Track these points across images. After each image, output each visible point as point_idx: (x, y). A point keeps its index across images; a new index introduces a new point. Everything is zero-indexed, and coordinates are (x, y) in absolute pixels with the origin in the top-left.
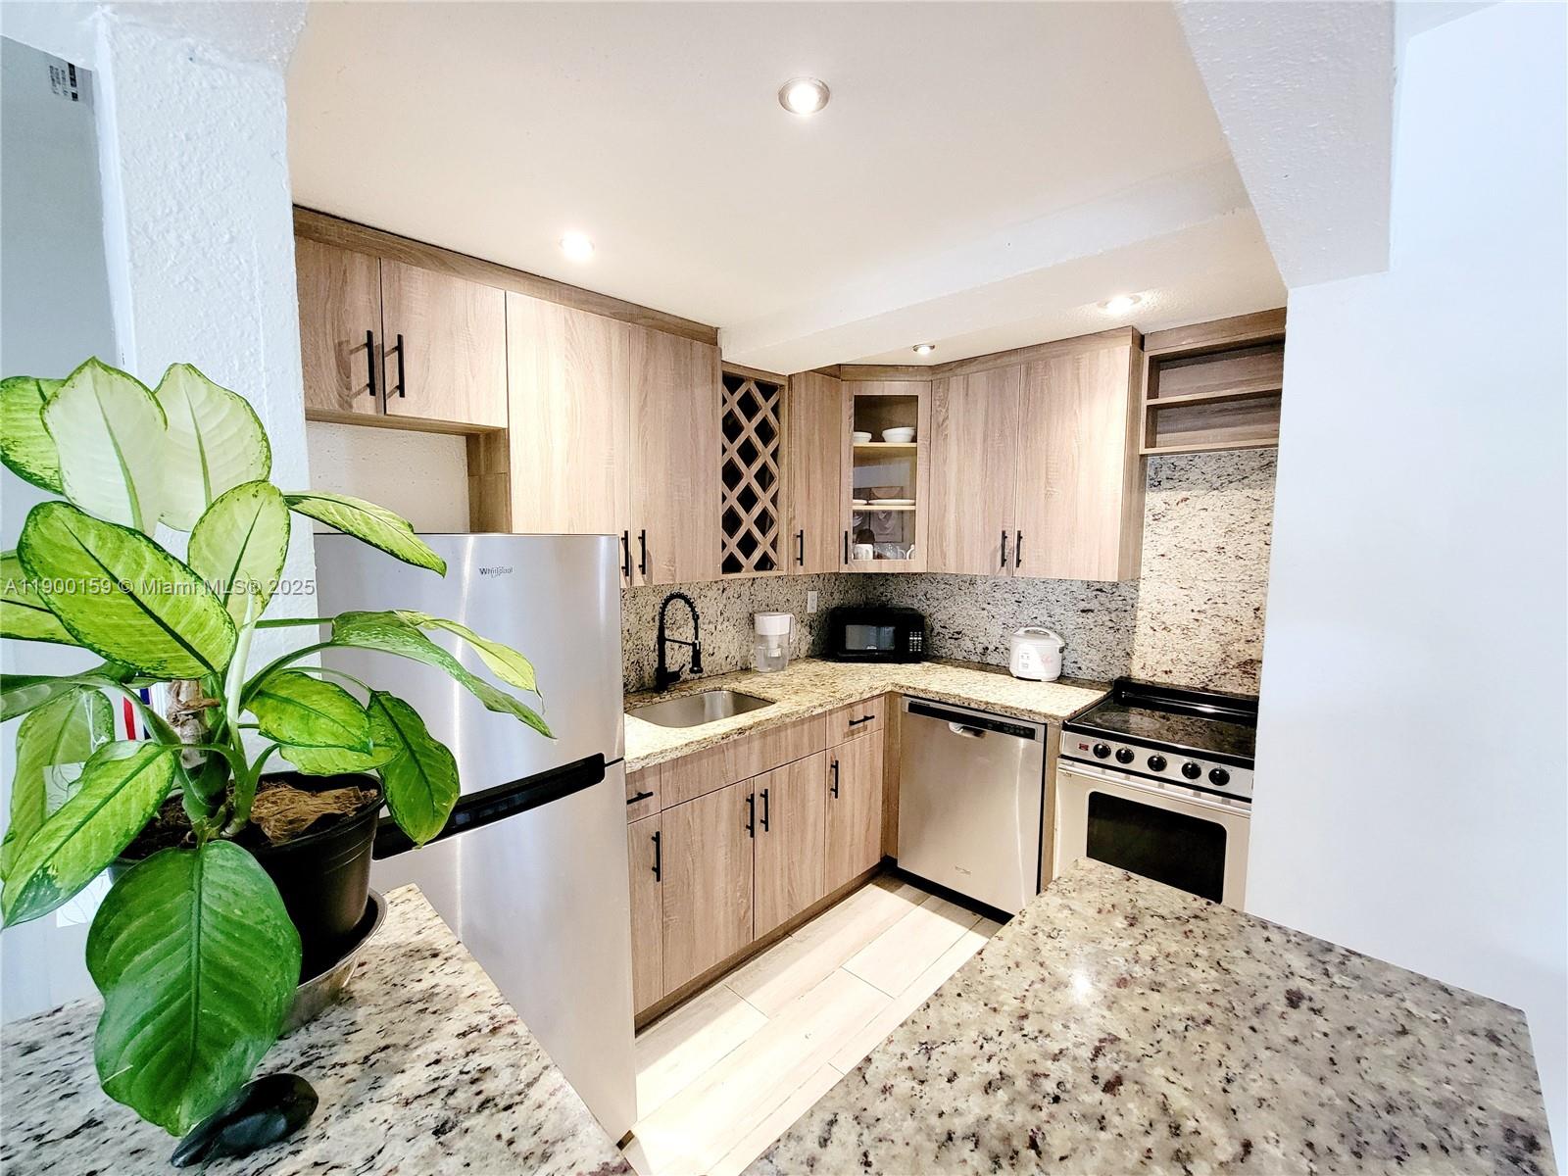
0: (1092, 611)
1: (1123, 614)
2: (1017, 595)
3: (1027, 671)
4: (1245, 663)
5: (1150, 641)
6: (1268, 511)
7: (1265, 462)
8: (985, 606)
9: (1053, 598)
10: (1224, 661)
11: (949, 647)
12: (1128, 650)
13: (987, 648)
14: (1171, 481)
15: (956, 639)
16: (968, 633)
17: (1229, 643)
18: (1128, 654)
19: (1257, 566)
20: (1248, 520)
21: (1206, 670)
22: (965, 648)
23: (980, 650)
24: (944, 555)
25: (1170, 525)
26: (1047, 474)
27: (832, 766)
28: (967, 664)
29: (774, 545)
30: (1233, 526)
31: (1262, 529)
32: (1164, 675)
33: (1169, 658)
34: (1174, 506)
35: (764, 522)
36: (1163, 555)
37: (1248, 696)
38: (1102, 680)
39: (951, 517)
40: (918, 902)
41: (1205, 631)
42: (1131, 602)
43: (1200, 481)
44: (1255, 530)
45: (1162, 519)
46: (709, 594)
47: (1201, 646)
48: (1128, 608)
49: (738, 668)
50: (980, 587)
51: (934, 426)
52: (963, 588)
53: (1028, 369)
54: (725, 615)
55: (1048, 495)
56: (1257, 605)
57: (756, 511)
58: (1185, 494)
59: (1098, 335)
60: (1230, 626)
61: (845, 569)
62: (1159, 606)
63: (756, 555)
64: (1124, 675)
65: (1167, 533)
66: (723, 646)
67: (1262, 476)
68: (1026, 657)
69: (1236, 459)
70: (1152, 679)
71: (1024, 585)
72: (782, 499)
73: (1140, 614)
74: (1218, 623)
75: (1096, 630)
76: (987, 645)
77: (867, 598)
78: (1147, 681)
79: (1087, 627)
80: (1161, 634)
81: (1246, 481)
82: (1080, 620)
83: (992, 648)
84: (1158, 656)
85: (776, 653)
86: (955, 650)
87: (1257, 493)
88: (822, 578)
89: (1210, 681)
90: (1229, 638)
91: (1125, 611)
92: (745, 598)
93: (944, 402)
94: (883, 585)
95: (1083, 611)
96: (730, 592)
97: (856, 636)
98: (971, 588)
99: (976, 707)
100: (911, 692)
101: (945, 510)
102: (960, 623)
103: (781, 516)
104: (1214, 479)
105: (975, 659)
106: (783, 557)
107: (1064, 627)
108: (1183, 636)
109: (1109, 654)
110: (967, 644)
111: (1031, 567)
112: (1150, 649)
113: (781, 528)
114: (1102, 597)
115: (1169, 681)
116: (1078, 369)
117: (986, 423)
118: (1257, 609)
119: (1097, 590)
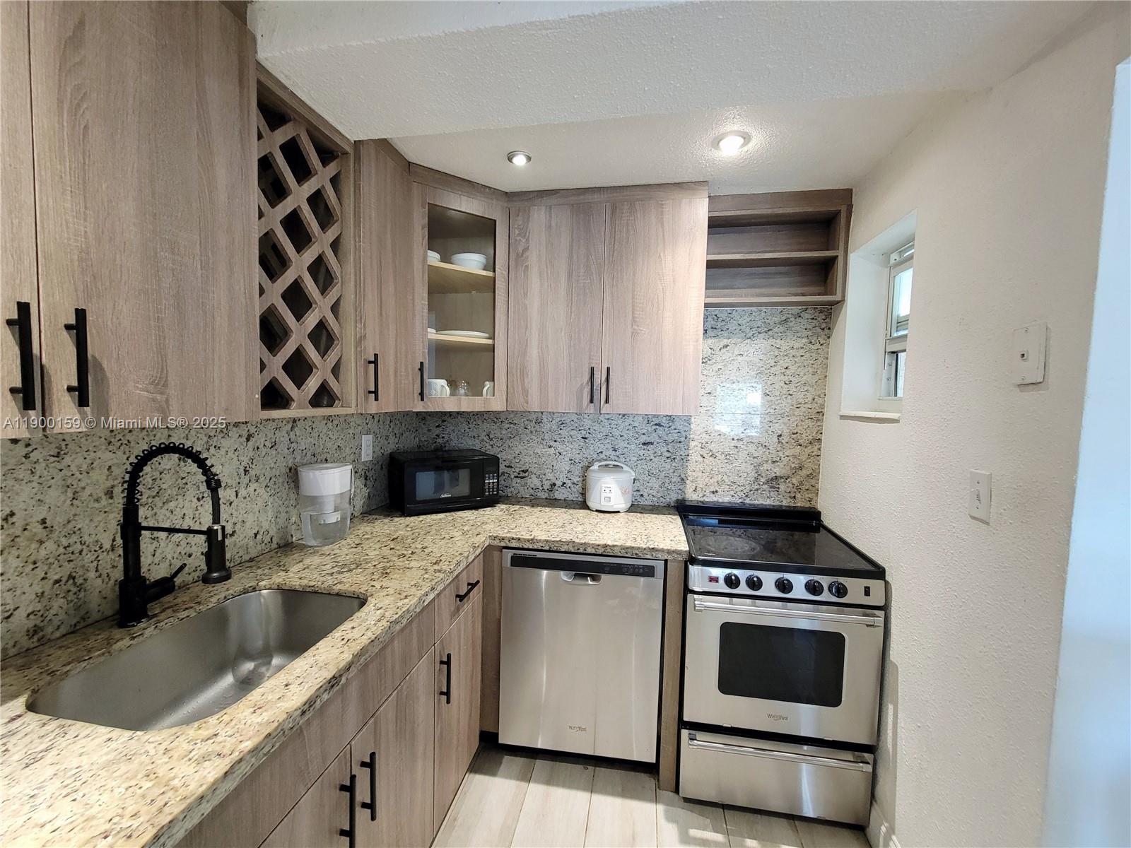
0: (652, 443)
1: (678, 445)
2: (583, 432)
3: (608, 504)
4: (772, 479)
5: (701, 467)
6: (786, 357)
7: (784, 318)
8: (552, 443)
9: (617, 433)
10: (756, 479)
11: (516, 486)
12: (683, 476)
13: (555, 485)
14: (715, 331)
15: (522, 478)
16: (535, 471)
17: (760, 465)
18: (683, 479)
19: (779, 401)
20: (773, 364)
21: (743, 488)
22: (532, 486)
23: (547, 486)
24: (525, 392)
25: (716, 367)
26: (633, 313)
27: (442, 662)
28: (534, 502)
29: (336, 371)
30: (762, 369)
31: (783, 371)
32: (712, 495)
33: (716, 480)
34: (717, 352)
35: (323, 336)
36: (709, 393)
37: (774, 506)
38: (661, 504)
39: (534, 352)
40: (526, 777)
41: (742, 455)
42: (684, 434)
43: (737, 331)
44: (777, 373)
45: (709, 362)
46: (226, 443)
47: (739, 469)
48: (683, 439)
49: (274, 546)
50: (546, 426)
51: (513, 256)
52: (529, 427)
53: (614, 208)
54: (252, 473)
55: (635, 333)
56: (780, 433)
57: (311, 320)
58: (725, 341)
59: (679, 186)
60: (761, 450)
61: (419, 407)
62: (708, 437)
63: (312, 384)
64: (680, 497)
65: (713, 374)
66: (250, 519)
67: (782, 329)
68: (608, 490)
69: (763, 314)
70: (702, 499)
71: (590, 422)
72: (347, 307)
73: (692, 444)
74: (752, 449)
75: (654, 460)
76: (554, 480)
77: (420, 440)
78: (698, 502)
79: (648, 459)
80: (708, 460)
81: (770, 333)
82: (641, 453)
83: (559, 483)
84: (707, 480)
85: (333, 518)
86: (521, 489)
87: (779, 343)
88: (376, 420)
89: (747, 496)
90: (760, 460)
91: (680, 442)
92: (283, 447)
93: (524, 232)
94: (438, 426)
95: (644, 444)
96: (259, 440)
97: (425, 484)
98: (537, 426)
99: (593, 551)
100: (514, 544)
101: (527, 346)
102: (527, 461)
103: (346, 332)
104: (748, 330)
105: (543, 495)
106: (351, 387)
107: (628, 460)
108: (726, 461)
109: (667, 481)
110: (534, 481)
111: (619, 402)
112: (700, 474)
113: (347, 349)
114: (660, 431)
115: (715, 499)
116: (662, 215)
117: (571, 258)
118: (780, 436)
119: (656, 425)
